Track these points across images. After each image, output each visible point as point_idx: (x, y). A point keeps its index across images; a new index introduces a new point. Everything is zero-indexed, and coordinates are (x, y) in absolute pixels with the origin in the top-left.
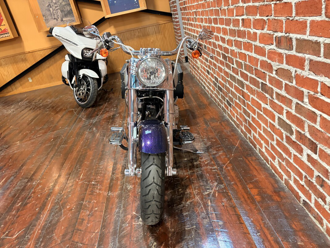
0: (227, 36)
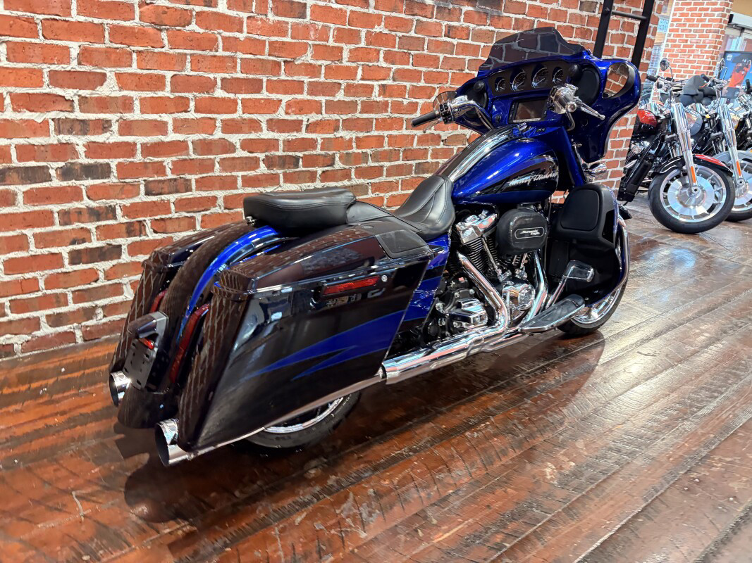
0: (313, 114)
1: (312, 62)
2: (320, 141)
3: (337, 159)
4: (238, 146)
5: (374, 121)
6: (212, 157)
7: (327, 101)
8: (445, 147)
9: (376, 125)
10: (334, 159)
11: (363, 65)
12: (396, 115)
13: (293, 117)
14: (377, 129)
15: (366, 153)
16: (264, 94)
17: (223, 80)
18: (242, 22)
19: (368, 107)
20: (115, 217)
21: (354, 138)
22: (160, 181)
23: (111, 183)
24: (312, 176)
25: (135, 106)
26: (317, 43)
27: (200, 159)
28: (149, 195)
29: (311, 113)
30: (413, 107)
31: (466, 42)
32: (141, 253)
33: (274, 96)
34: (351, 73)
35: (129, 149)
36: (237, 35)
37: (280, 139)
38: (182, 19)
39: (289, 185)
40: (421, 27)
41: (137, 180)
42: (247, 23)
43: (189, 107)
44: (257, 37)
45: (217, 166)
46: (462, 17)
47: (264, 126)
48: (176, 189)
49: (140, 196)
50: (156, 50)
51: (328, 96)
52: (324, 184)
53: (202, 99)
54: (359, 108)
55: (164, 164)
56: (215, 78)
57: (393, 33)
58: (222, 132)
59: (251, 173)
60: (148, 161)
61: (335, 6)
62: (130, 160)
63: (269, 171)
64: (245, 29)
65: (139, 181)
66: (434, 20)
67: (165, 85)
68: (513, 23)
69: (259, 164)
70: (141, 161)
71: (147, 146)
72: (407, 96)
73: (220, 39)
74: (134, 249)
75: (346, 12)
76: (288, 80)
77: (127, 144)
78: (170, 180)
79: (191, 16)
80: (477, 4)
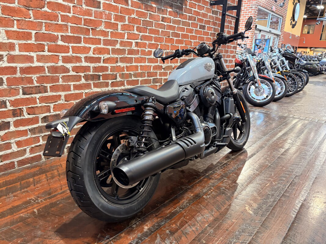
0: (106, 55)
1: (104, 30)
2: (110, 68)
3: (118, 76)
4: (71, 69)
5: (134, 59)
6: (58, 75)
7: (112, 48)
8: (164, 71)
9: (134, 60)
10: (116, 76)
11: (127, 32)
12: (143, 56)
13: (97, 56)
14: (135, 62)
15: (131, 73)
16: (83, 44)
17: (62, 36)
18: (70, 8)
19: (131, 52)
20: (6, 107)
21: (125, 66)
22: (30, 87)
23: (3, 89)
24: (107, 85)
25: (16, 47)
26: (107, 21)
27: (52, 76)
28: (25, 95)
29: (105, 54)
30: (149, 53)
31: (170, 24)
32: (21, 126)
33: (87, 45)
34: (122, 36)
35: (13, 70)
36: (68, 14)
37: (91, 66)
38: (40, 5)
39: (96, 89)
40: (151, 16)
41: (18, 87)
42: (73, 9)
43: (45, 49)
44: (78, 16)
45: (61, 79)
46: (168, 13)
47: (83, 60)
48: (40, 91)
49: (19, 95)
50: (27, 20)
51: (113, 46)
52: (112, 88)
53: (51, 45)
54: (127, 52)
55: (32, 78)
56: (58, 35)
57: (140, 18)
58: (63, 63)
59: (78, 83)
60: (23, 76)
61: (114, 4)
62: (14, 76)
63: (86, 82)
64: (72, 12)
65: (19, 87)
66: (156, 14)
67: (31, 37)
68: (188, 17)
69: (81, 78)
70: (20, 77)
71: (23, 69)
72: (147, 48)
73: (59, 16)
74: (17, 124)
75: (118, 7)
76: (93, 38)
77: (12, 67)
78: (36, 86)
79: (45, 4)
80: (173, 8)
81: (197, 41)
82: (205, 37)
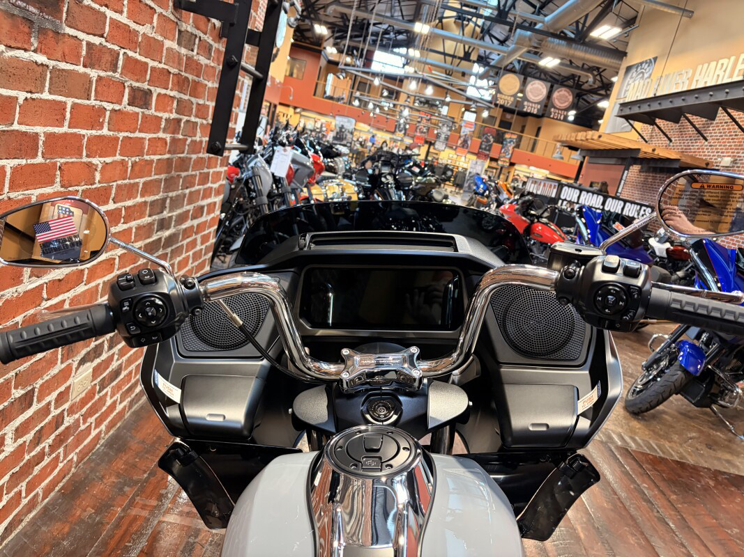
68: (84, 53)
81: (118, 158)
82: (148, 136)
